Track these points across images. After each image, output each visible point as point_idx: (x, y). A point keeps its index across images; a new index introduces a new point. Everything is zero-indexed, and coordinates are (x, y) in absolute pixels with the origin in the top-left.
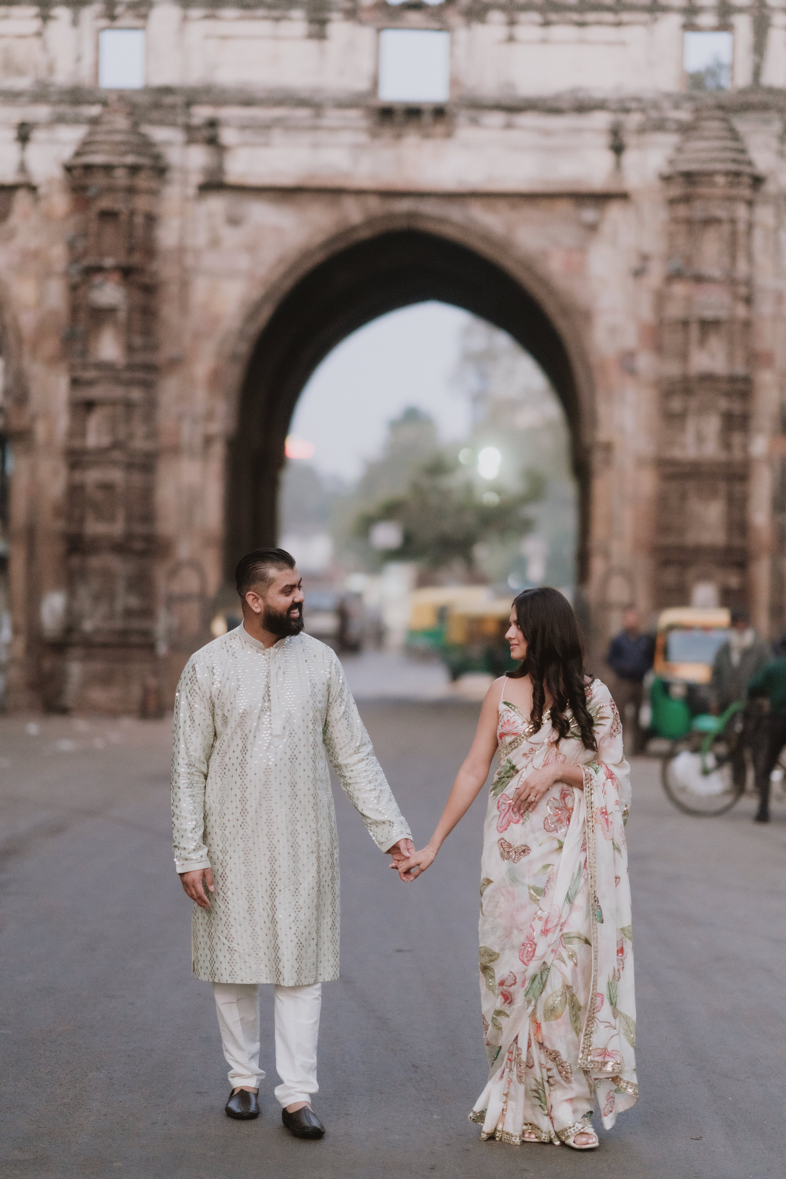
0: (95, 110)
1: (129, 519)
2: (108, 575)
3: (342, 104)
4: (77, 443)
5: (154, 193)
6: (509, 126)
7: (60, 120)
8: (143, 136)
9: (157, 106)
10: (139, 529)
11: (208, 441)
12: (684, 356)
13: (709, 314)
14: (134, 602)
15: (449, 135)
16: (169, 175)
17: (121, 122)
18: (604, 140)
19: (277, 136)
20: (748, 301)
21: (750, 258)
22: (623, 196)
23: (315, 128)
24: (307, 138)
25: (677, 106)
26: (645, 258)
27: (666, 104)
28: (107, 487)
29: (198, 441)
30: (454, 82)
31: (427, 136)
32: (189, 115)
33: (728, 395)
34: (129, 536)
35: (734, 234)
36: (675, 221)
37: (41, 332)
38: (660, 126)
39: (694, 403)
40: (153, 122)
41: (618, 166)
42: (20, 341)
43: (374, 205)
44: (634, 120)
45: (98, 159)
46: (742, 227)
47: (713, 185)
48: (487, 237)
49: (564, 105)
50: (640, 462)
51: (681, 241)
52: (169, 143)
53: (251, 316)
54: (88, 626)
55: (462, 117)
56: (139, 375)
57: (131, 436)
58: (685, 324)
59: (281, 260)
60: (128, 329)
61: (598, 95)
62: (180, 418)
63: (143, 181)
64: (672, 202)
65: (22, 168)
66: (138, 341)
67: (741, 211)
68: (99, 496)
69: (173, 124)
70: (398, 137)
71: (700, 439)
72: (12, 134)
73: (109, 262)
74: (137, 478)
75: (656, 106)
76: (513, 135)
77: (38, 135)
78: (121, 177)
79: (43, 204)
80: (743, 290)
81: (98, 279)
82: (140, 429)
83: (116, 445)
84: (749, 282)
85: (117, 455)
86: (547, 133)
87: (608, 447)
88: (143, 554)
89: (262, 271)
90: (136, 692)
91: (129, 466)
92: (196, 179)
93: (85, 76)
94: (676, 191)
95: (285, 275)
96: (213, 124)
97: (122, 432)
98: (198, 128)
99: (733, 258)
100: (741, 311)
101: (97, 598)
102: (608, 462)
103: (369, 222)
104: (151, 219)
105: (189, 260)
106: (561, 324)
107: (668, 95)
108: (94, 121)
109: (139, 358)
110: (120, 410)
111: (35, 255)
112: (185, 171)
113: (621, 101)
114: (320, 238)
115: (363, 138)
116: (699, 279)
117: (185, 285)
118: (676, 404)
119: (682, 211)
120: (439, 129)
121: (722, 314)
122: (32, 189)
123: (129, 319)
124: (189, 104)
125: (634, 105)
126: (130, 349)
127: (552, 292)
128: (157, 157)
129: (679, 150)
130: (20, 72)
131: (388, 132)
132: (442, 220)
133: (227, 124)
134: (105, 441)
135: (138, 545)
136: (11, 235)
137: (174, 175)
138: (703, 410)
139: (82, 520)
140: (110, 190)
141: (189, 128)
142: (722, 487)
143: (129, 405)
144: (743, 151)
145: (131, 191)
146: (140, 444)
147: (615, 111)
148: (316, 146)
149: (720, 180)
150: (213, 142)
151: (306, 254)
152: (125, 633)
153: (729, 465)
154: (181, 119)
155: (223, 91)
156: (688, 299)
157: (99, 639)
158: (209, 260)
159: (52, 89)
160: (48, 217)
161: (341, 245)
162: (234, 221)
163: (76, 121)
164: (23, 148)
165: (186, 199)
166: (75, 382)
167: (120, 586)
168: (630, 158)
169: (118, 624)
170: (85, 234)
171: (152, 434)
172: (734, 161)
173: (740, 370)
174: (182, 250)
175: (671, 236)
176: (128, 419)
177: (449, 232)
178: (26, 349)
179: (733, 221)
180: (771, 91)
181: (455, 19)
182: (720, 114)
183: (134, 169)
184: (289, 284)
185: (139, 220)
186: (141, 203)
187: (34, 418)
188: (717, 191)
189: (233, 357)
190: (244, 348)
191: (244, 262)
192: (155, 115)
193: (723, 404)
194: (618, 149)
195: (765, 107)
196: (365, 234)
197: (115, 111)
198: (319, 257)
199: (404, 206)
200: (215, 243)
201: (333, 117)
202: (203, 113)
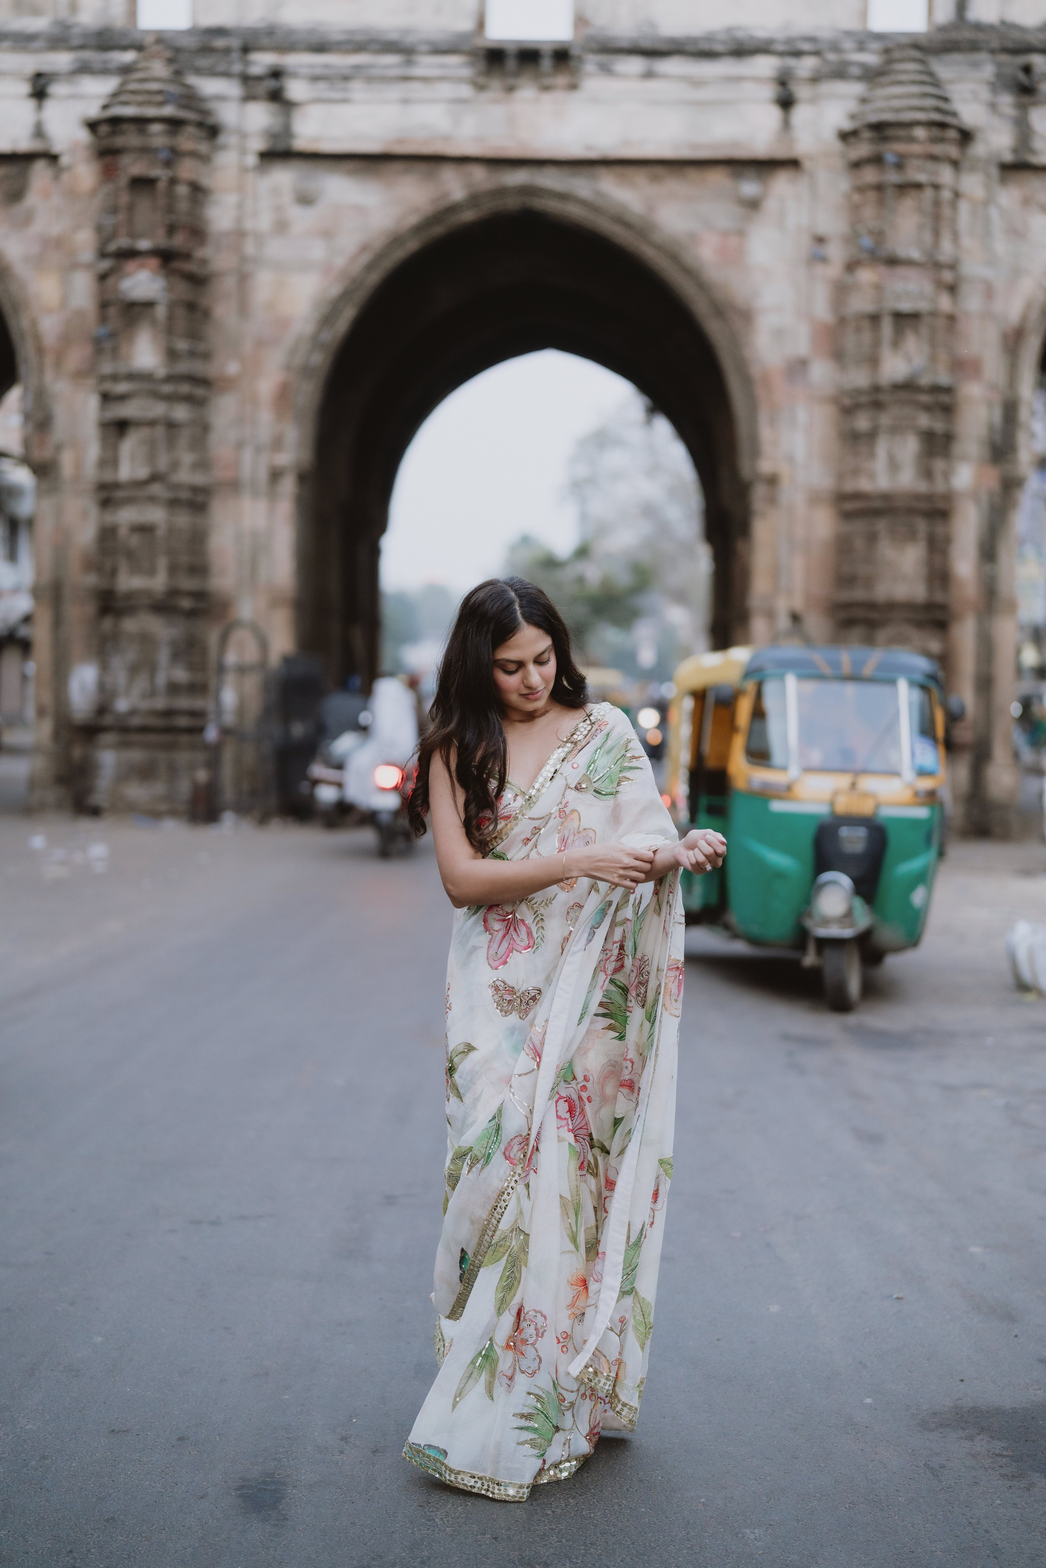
0: (129, 57)
1: (173, 569)
2: (146, 640)
3: (439, 50)
4: (108, 476)
5: (203, 158)
6: (649, 75)
7: (84, 69)
8: (189, 87)
9: (206, 50)
10: (187, 583)
11: (275, 475)
12: (873, 361)
13: (906, 306)
14: (181, 675)
15: (573, 87)
16: (222, 139)
17: (159, 69)
18: (769, 92)
19: (357, 89)
20: (952, 289)
21: (956, 236)
22: (793, 164)
23: (407, 79)
24: (396, 91)
25: (861, 47)
26: (820, 240)
27: (848, 45)
28: (145, 530)
29: (263, 474)
30: (580, 21)
31: (546, 88)
32: (247, 63)
33: (928, 408)
34: (174, 593)
35: (937, 203)
36: (860, 189)
37: (66, 340)
38: (840, 73)
39: (885, 420)
40: (199, 72)
41: (786, 124)
42: (40, 351)
43: (481, 177)
44: (806, 66)
45: (129, 111)
46: (946, 195)
47: (912, 140)
48: (621, 220)
49: (719, 48)
50: (814, 499)
51: (869, 212)
52: (221, 98)
53: (327, 320)
54: (122, 705)
55: (591, 63)
56: (185, 388)
57: (175, 465)
58: (874, 319)
59: (364, 248)
60: (170, 330)
61: (761, 34)
62: (239, 445)
63: (187, 141)
64: (856, 165)
65: (39, 132)
66: (182, 345)
67: (946, 175)
68: (135, 541)
69: (226, 74)
70: (510, 89)
71: (894, 466)
72: (25, 88)
73: (144, 244)
74: (183, 520)
75: (835, 47)
76: (653, 85)
77: (57, 89)
78: (158, 134)
79: (65, 177)
80: (947, 276)
81: (131, 266)
82: (187, 458)
83: (155, 478)
84: (953, 266)
85: (157, 489)
86: (696, 83)
87: (773, 481)
88: (192, 614)
89: (340, 262)
90: (184, 787)
91: (173, 504)
92: (258, 144)
93: (117, 15)
94: (863, 150)
95: (369, 267)
96: (277, 74)
97: (163, 463)
98: (259, 78)
99: (937, 233)
100: (945, 303)
101: (134, 670)
102: (772, 500)
103: (474, 199)
104: (198, 191)
105: (250, 248)
106: (713, 328)
107: (849, 34)
108: (125, 70)
109: (184, 367)
110: (160, 432)
111: (58, 243)
112: (243, 135)
113: (789, 41)
114: (413, 220)
115: (466, 91)
116: (893, 262)
117: (244, 278)
118: (862, 423)
119: (870, 175)
120: (561, 80)
121: (922, 306)
122: (52, 158)
123: (171, 317)
124: (246, 50)
125: (806, 47)
126: (172, 355)
127: (703, 286)
128: (206, 113)
129: (864, 101)
130: (36, 11)
131: (496, 84)
132: (563, 197)
133: (295, 75)
134: (143, 473)
135: (186, 603)
136: (28, 219)
137: (227, 139)
138: (895, 430)
139: (114, 573)
140: (145, 151)
141: (246, 79)
142: (922, 525)
143: (171, 426)
144: (946, 100)
145: (173, 153)
146: (185, 476)
147: (782, 54)
148: (405, 101)
149: (920, 133)
150: (276, 96)
151: (396, 240)
152: (169, 713)
153: (929, 497)
154: (237, 68)
155: (290, 32)
156: (878, 288)
157: (136, 721)
158: (275, 249)
159: (76, 31)
160: (71, 194)
161: (439, 230)
162: (305, 200)
163: (104, 71)
164: (40, 107)
165: (244, 170)
166: (106, 398)
167: (163, 656)
168: (801, 114)
169: (161, 703)
170: (114, 210)
171: (203, 465)
172: (938, 110)
173: (943, 378)
174: (240, 234)
175: (855, 209)
176: (171, 443)
177: (573, 211)
178: (49, 361)
179: (936, 187)
180: (979, 27)
182: (916, 54)
183: (174, 124)
184: (374, 278)
185: (182, 190)
186: (187, 169)
187: (59, 448)
188: (916, 148)
189: (305, 371)
190: (319, 360)
191: (317, 251)
192: (203, 62)
193: (924, 421)
194: (786, 103)
195: (973, 47)
196: (468, 216)
197: (153, 57)
198: (413, 245)
199: (517, 178)
200: (281, 227)
201: (427, 65)
202: (262, 61)
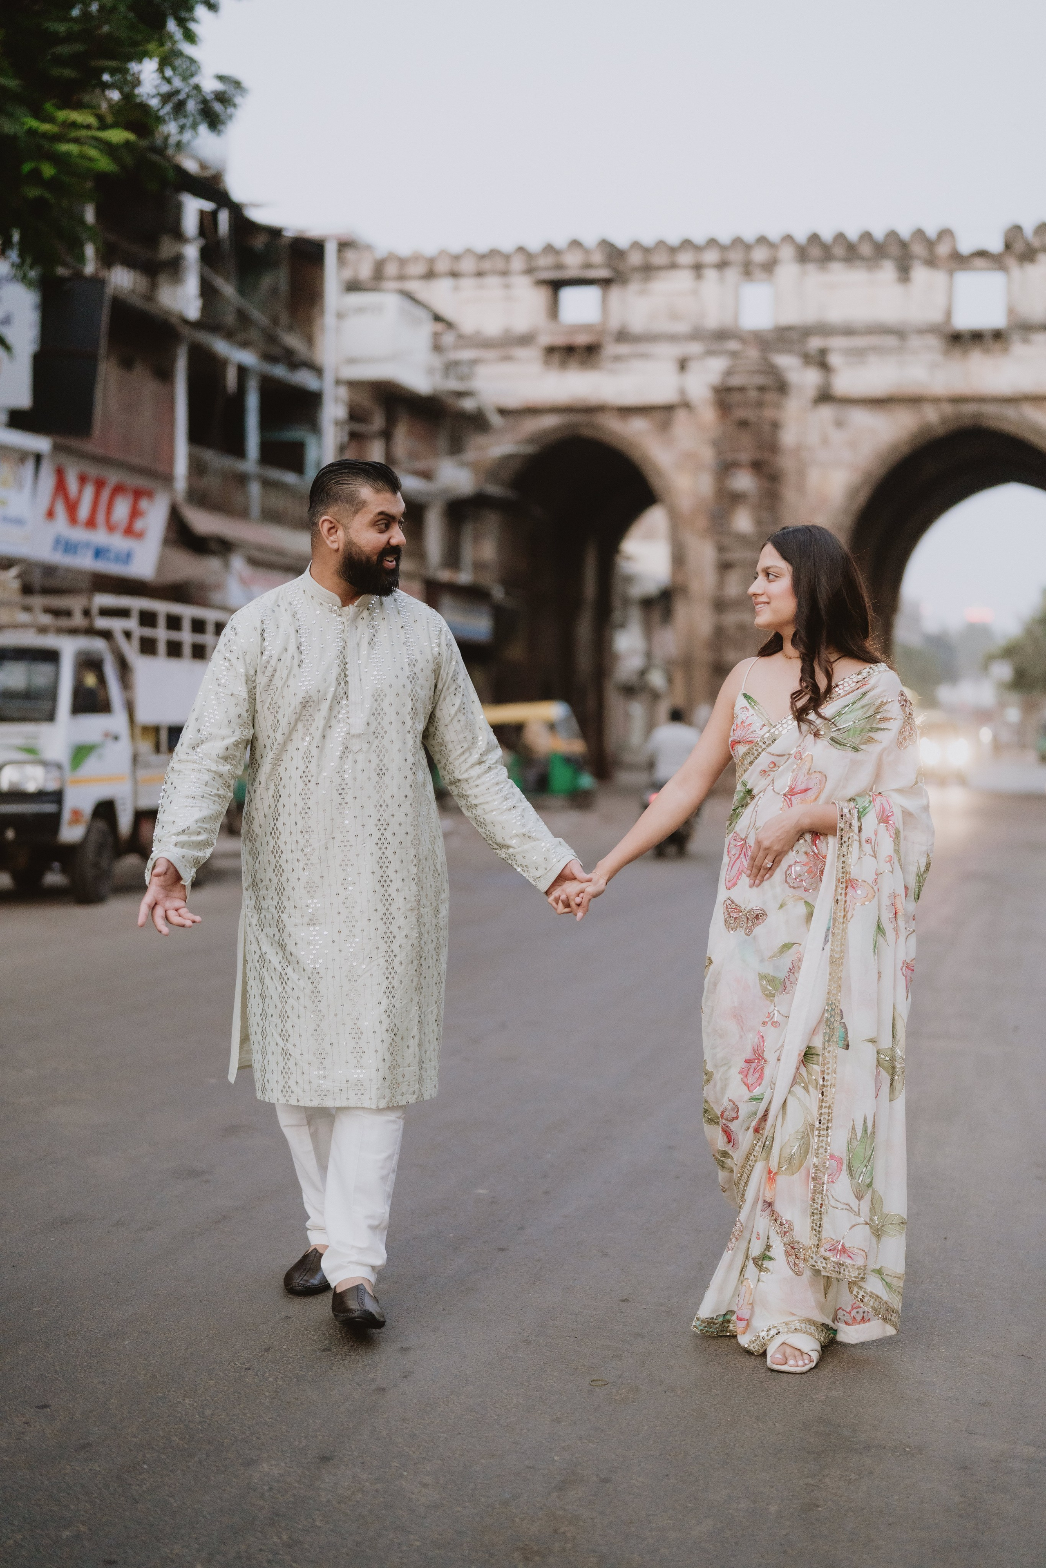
0: (735, 345)
3: (922, 332)
5: (778, 406)
7: (710, 353)
8: (770, 363)
9: (782, 339)
15: (1005, 351)
16: (789, 391)
17: (753, 353)
19: (871, 359)
23: (901, 351)
24: (895, 359)
30: (1011, 311)
31: (988, 353)
32: (805, 346)
37: (695, 512)
40: (778, 352)
43: (948, 409)
45: (736, 381)
48: (1035, 429)
52: (790, 367)
53: (853, 495)
55: (1016, 338)
59: (876, 453)
60: (758, 509)
63: (770, 396)
65: (682, 392)
69: (793, 352)
70: (966, 354)
72: (674, 365)
73: (743, 458)
77: (694, 367)
78: (753, 394)
79: (696, 417)
81: (735, 471)
89: (861, 462)
92: (811, 393)
93: (728, 320)
95: (880, 464)
96: (823, 352)
98: (812, 355)
103: (944, 421)
104: (775, 426)
105: (805, 455)
108: (734, 354)
111: (691, 455)
112: (802, 388)
114: (906, 436)
115: (938, 357)
117: (801, 474)
120: (998, 348)
122: (689, 406)
123: (759, 501)
124: (805, 338)
126: (759, 522)
128: (780, 379)
130: (680, 319)
131: (957, 352)
132: (1001, 418)
133: (834, 351)
136: (673, 441)
137: (793, 391)
140: (745, 405)
141: (805, 355)
145: (760, 404)
148: (902, 364)
150: (823, 365)
151: (896, 448)
154: (799, 348)
155: (832, 326)
158: (821, 455)
159: (704, 331)
160: (700, 426)
161: (922, 441)
162: (839, 424)
163: (721, 354)
164: (682, 376)
165: (803, 409)
166: (720, 549)
170: (726, 437)
174: (800, 448)
181: (1011, 262)
183: (762, 389)
184: (883, 470)
185: (766, 425)
186: (768, 413)
191: (846, 455)
192: (780, 346)
196: (941, 431)
197: (750, 346)
198: (905, 450)
199: (970, 408)
200: (825, 441)
201: (915, 342)
202: (815, 343)
